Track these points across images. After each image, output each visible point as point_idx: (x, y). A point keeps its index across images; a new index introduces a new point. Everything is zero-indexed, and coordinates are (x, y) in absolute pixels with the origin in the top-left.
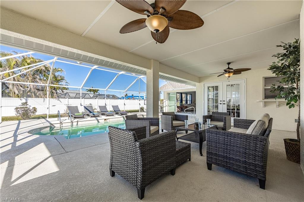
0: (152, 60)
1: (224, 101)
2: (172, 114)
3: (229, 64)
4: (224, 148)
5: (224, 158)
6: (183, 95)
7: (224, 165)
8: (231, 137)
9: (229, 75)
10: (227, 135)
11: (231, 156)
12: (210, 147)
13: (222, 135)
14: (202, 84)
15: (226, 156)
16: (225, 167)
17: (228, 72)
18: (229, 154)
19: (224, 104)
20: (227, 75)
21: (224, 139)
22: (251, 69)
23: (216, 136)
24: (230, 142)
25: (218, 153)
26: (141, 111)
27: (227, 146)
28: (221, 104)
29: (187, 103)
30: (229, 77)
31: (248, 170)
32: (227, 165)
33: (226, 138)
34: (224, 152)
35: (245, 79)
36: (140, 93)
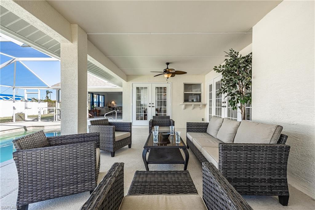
0: (77, 25)
1: (153, 104)
2: (105, 122)
3: (168, 64)
4: (246, 168)
5: (245, 181)
6: (95, 96)
7: (246, 191)
8: (254, 151)
9: (168, 76)
10: (250, 149)
11: (255, 177)
12: (228, 171)
13: (245, 150)
14: (130, 83)
15: (249, 178)
16: (248, 194)
17: (168, 73)
18: (253, 174)
19: (153, 107)
20: (166, 76)
21: (247, 156)
22: (186, 73)
23: (236, 153)
24: (254, 158)
25: (239, 176)
26: (16, 120)
27: (250, 165)
28: (150, 107)
29: (99, 106)
30: (168, 78)
31: (274, 189)
32: (249, 190)
33: (250, 153)
34: (246, 174)
35: (171, 83)
36: (14, 88)
